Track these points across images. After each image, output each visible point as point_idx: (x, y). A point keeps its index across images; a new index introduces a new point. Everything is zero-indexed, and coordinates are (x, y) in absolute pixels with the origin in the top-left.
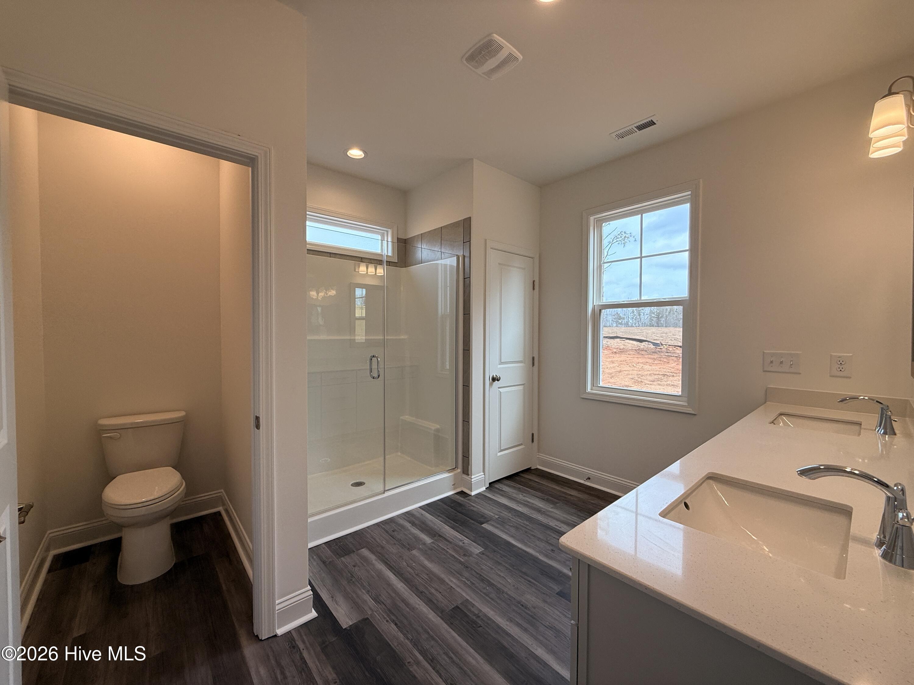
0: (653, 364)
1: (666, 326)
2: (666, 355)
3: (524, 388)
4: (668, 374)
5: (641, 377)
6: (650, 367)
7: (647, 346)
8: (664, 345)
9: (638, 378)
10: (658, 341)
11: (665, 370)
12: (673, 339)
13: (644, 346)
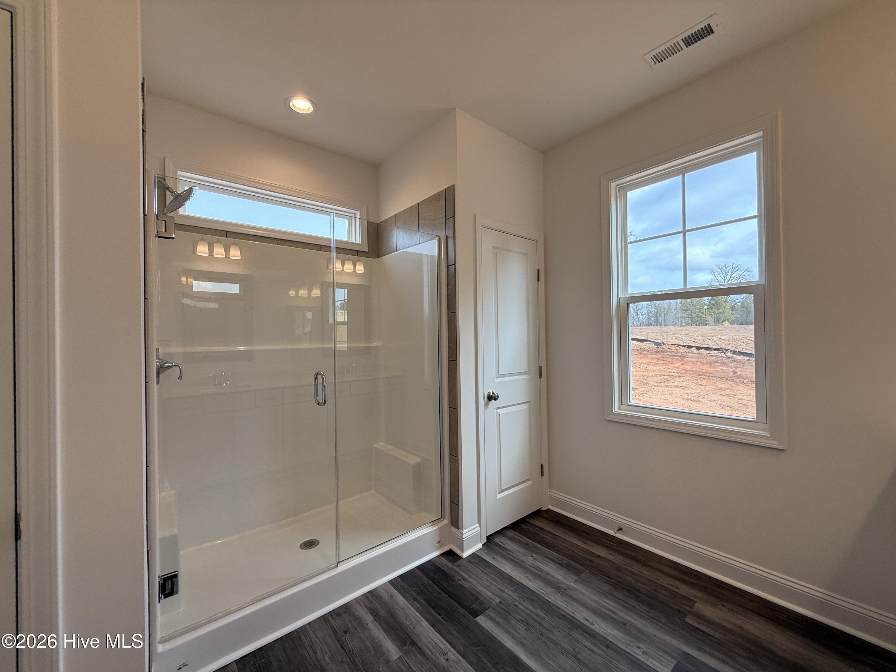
0: (657, 364)
1: (665, 326)
2: (669, 355)
3: (530, 408)
4: (673, 374)
5: (646, 379)
6: (654, 368)
7: (648, 346)
8: (666, 345)
9: (643, 379)
10: (659, 340)
11: (670, 370)
12: (674, 338)
13: (645, 346)
